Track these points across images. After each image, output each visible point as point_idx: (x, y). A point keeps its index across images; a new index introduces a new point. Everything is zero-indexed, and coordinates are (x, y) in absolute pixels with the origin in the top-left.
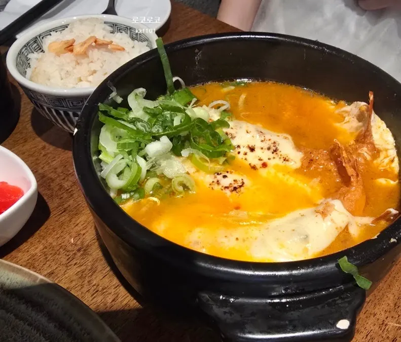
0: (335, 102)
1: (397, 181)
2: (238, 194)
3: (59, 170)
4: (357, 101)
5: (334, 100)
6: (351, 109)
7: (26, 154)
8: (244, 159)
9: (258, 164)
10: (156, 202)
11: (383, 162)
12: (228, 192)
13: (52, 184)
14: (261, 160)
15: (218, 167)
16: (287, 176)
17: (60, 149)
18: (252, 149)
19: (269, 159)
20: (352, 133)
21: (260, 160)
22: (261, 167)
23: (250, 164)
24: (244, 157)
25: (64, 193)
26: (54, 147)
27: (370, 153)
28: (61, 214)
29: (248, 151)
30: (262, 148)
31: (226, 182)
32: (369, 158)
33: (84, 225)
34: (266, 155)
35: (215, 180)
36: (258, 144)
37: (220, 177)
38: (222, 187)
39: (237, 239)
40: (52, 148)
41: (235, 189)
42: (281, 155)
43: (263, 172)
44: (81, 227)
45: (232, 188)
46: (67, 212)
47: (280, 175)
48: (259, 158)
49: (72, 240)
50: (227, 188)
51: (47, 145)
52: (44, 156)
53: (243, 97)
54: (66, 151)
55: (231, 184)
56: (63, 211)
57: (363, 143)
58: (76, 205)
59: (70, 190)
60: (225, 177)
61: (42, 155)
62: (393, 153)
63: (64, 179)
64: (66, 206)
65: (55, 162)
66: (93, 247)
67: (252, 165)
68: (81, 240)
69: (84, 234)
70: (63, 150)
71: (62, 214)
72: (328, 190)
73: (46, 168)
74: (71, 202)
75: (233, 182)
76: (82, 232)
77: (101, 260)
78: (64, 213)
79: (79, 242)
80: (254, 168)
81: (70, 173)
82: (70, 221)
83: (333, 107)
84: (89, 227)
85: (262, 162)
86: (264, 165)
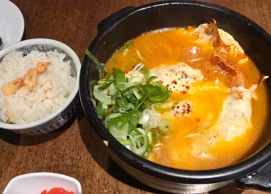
0: (184, 28)
1: (248, 58)
2: (192, 113)
3: (55, 157)
4: (201, 24)
5: (183, 27)
6: (200, 30)
7: (23, 162)
8: (176, 91)
9: (184, 89)
10: (160, 145)
11: (236, 51)
12: (186, 114)
13: (60, 169)
15: (170, 105)
16: (203, 87)
17: (41, 144)
18: (175, 83)
19: (187, 83)
20: (209, 43)
21: (183, 86)
22: (187, 90)
23: (181, 92)
24: (175, 89)
25: (72, 168)
26: (36, 146)
27: (226, 50)
28: (83, 181)
29: (174, 85)
30: (179, 79)
31: (181, 110)
32: (226, 52)
33: (103, 178)
34: (183, 81)
35: (175, 113)
36: (176, 78)
37: (176, 109)
38: (181, 113)
39: (215, 137)
40: (35, 147)
42: (191, 77)
43: (190, 92)
44: (103, 180)
45: (187, 111)
46: (86, 177)
47: (199, 88)
48: (182, 86)
49: (106, 191)
50: (184, 113)
51: (29, 147)
52: (35, 155)
53: (138, 53)
54: (46, 143)
55: (183, 109)
56: (83, 179)
57: (219, 46)
58: (87, 170)
59: (74, 164)
60: (178, 107)
61: (34, 155)
62: (237, 44)
63: (63, 160)
64: (81, 175)
65: (46, 155)
66: (119, 186)
67: (182, 91)
68: (110, 187)
69: (108, 183)
70: (43, 144)
71: (85, 181)
72: (226, 82)
73: (45, 162)
74: (82, 170)
75: (183, 108)
76: (106, 182)
77: (131, 189)
78: (85, 180)
79: (110, 189)
80: (184, 92)
81: (63, 154)
82: (93, 181)
83: (186, 32)
84: (106, 177)
85: (185, 86)
86: (188, 87)
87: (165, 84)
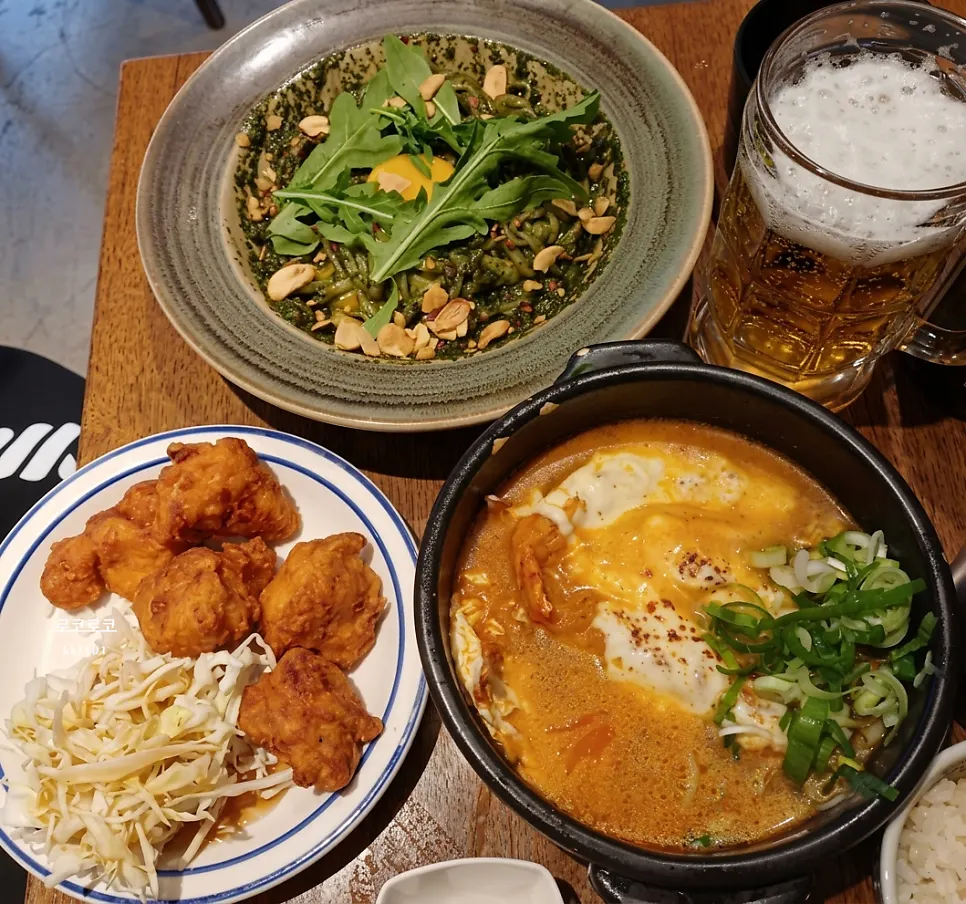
2: (687, 550)
8: (685, 618)
9: (660, 610)
12: (702, 556)
14: (656, 617)
18: (672, 635)
19: (645, 618)
21: (658, 618)
22: (657, 604)
23: (674, 609)
24: (684, 623)
29: (679, 633)
30: (657, 637)
31: (707, 571)
34: (649, 626)
35: (722, 573)
36: (664, 644)
37: (717, 578)
38: (711, 564)
41: (692, 560)
42: (627, 624)
43: (655, 597)
45: (698, 560)
48: (661, 620)
50: (703, 562)
55: (699, 568)
60: (710, 578)
67: (670, 608)
75: (696, 571)
80: (667, 603)
85: (654, 614)
86: (651, 608)
87: (703, 646)
